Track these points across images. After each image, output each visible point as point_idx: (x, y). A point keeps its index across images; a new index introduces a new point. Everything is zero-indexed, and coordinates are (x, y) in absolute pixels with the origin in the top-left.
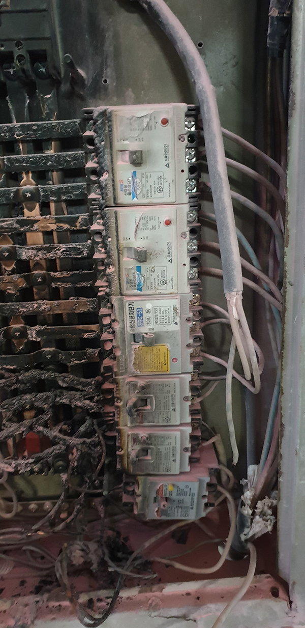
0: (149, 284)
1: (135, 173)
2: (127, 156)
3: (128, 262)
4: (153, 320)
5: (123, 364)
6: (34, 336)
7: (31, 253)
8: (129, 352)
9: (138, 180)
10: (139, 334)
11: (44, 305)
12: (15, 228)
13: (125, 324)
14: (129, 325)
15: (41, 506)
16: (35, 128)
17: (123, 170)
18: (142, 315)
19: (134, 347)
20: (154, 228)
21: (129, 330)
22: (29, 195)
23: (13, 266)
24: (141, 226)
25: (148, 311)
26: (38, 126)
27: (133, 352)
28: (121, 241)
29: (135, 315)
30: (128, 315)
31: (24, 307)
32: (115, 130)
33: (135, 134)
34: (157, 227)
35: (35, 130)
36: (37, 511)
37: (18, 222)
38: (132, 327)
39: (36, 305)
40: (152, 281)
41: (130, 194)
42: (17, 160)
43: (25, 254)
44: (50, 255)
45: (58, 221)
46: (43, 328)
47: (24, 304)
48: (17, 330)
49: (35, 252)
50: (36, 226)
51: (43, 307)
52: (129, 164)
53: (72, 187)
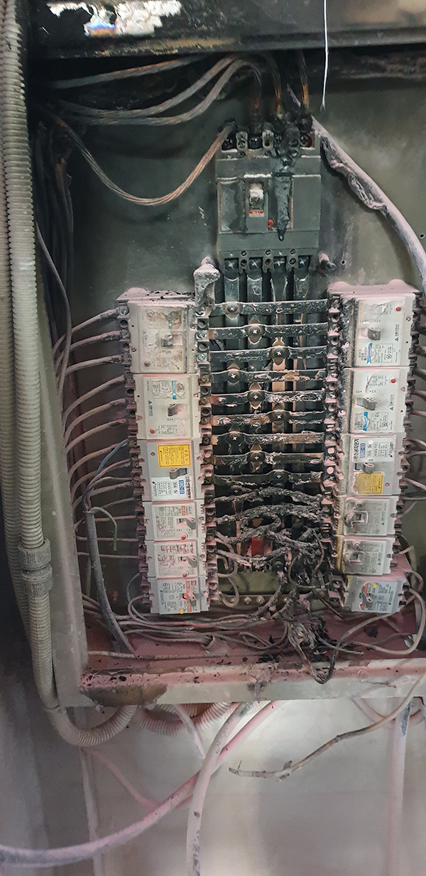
0: (373, 426)
1: (371, 344)
2: (366, 332)
3: (358, 409)
4: (373, 453)
5: (344, 486)
6: (271, 460)
7: (277, 398)
8: (351, 477)
9: (373, 350)
10: (360, 464)
11: (282, 437)
12: (268, 379)
13: (349, 455)
14: (353, 456)
15: (254, 599)
16: (293, 306)
17: (363, 342)
18: (364, 449)
19: (355, 473)
20: (381, 384)
21: (352, 460)
22: (279, 353)
23: (260, 406)
24: (371, 383)
25: (370, 446)
26: (295, 304)
27: (354, 477)
28: (354, 393)
29: (359, 448)
30: (353, 449)
31: (266, 438)
32: (359, 314)
33: (375, 317)
34: (384, 383)
35: (292, 308)
36: (250, 603)
37: (270, 374)
38: (355, 458)
39: (276, 437)
40: (376, 423)
41: (365, 359)
42: (276, 329)
43: (272, 398)
44: (291, 400)
45: (301, 374)
46: (279, 454)
47: (266, 435)
48: (256, 455)
49: (280, 397)
50: (283, 378)
51: (281, 439)
52: (367, 338)
53: (316, 350)
